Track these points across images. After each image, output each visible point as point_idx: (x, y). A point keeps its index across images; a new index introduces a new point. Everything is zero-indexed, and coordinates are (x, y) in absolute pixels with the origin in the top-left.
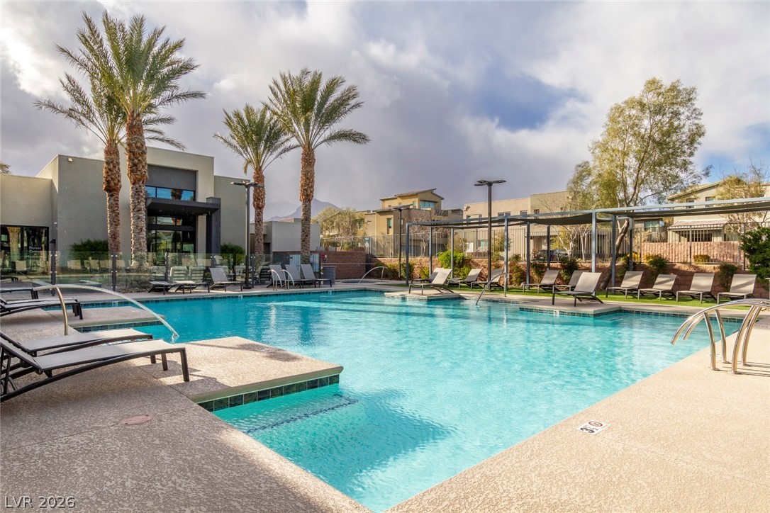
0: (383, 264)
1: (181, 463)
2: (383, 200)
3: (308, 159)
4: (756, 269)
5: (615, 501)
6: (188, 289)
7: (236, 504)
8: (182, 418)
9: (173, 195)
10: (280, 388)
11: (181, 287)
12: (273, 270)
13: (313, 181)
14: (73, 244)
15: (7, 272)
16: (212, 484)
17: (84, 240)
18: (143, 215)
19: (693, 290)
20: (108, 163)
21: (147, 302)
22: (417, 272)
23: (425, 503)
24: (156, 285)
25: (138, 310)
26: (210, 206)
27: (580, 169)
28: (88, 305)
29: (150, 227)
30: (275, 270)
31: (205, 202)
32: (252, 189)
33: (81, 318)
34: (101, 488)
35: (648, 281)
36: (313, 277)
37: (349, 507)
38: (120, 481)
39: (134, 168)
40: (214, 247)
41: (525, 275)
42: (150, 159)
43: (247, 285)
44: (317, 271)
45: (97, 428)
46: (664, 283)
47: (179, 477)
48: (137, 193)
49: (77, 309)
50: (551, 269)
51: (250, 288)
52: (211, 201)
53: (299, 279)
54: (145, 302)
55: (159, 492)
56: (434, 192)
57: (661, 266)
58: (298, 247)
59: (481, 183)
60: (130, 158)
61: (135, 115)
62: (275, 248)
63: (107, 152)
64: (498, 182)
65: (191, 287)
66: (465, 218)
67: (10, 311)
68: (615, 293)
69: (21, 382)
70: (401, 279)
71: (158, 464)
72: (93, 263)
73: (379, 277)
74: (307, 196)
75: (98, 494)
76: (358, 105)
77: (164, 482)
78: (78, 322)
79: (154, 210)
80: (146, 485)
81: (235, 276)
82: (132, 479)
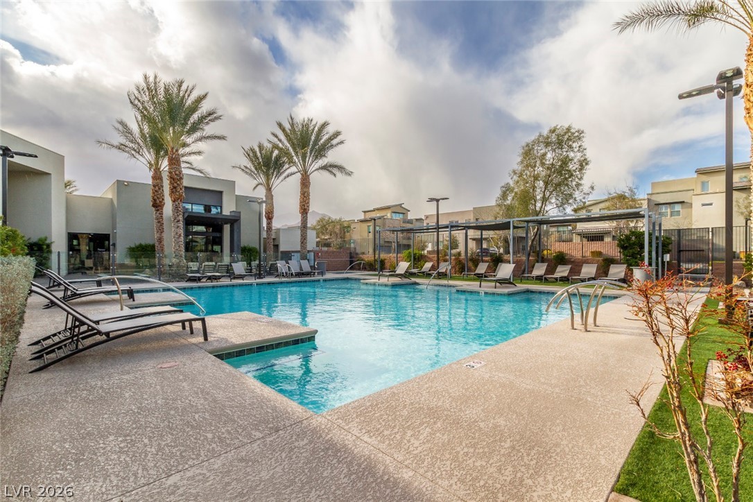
0: (362, 260)
1: (196, 389)
2: (365, 212)
3: (305, 183)
4: (627, 260)
5: (471, 406)
6: (216, 279)
7: (228, 411)
8: (200, 363)
9: (205, 210)
10: (272, 345)
11: (210, 278)
12: (279, 265)
13: (309, 199)
14: (128, 247)
15: (79, 268)
16: (215, 401)
17: (137, 244)
18: (181, 224)
19: (582, 276)
20: (154, 186)
21: (185, 288)
22: (387, 265)
23: (350, 408)
24: (192, 277)
25: (176, 295)
26: (233, 218)
27: (504, 189)
28: (138, 292)
29: (187, 233)
30: (281, 265)
31: (229, 214)
32: (264, 205)
33: (134, 300)
34: (141, 404)
35: (551, 270)
36: (309, 269)
37: (301, 411)
38: (154, 400)
39: (174, 190)
40: (236, 248)
41: (464, 267)
42: (186, 183)
43: (260, 276)
44: (313, 265)
45: (140, 371)
46: (563, 271)
47: (193, 397)
48: (176, 209)
49: (131, 294)
50: (483, 261)
51: (262, 278)
52: (233, 214)
53: (298, 271)
54: (184, 289)
55: (179, 406)
56: (403, 206)
57: (561, 259)
58: (299, 248)
59: (431, 200)
60: (171, 182)
61: (174, 151)
62: (282, 248)
63: (154, 178)
64: (443, 199)
65: (217, 278)
66: (425, 225)
67: (80, 295)
68: (528, 278)
69: (88, 342)
70: (375, 270)
71: (180, 390)
72: (144, 261)
73: (359, 269)
74: (304, 210)
75: (139, 408)
76: (342, 142)
77: (183, 400)
78: (131, 302)
79: (191, 220)
80: (171, 402)
81: (251, 269)
82: (162, 399)
